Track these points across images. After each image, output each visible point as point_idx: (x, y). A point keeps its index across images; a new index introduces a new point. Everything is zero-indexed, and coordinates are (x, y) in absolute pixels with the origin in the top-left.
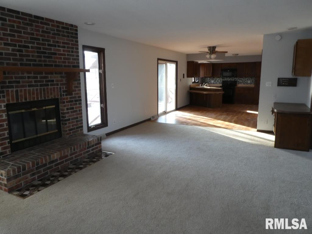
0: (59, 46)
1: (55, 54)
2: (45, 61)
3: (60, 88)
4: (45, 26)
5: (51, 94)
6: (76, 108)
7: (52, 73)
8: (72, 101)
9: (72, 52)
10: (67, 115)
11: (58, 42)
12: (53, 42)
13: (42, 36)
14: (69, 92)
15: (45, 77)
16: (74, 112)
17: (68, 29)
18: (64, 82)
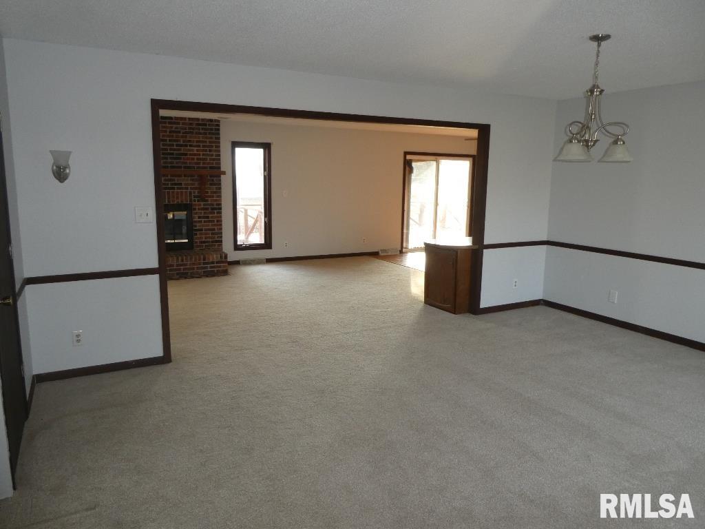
0: (191, 146)
1: (186, 155)
2: (171, 163)
3: (190, 193)
4: (175, 126)
5: (177, 198)
6: (212, 217)
7: (180, 176)
8: (207, 209)
9: (210, 151)
10: (198, 224)
11: (190, 141)
12: (184, 142)
13: (169, 136)
14: (202, 198)
15: (170, 180)
16: (209, 221)
17: (205, 125)
18: (196, 185)
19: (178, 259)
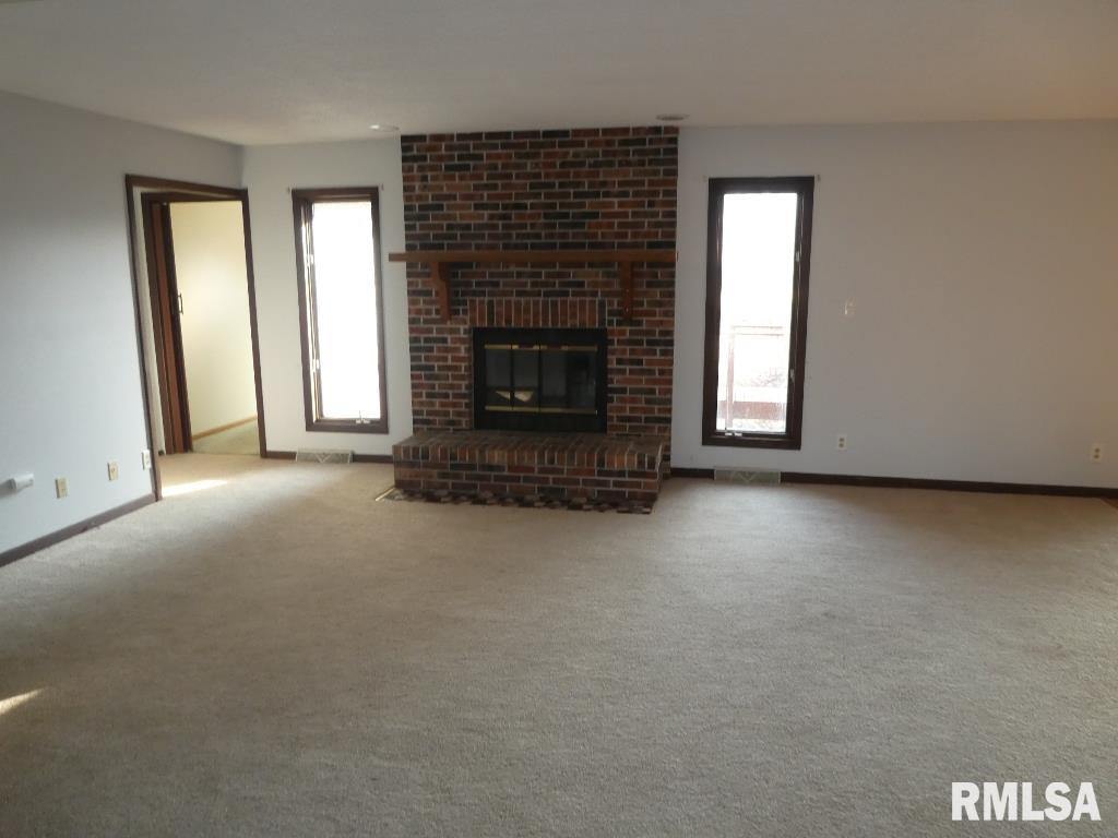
0: (607, 194)
1: (595, 215)
2: (564, 236)
3: (602, 304)
4: (571, 151)
5: (574, 315)
6: (650, 362)
7: (581, 265)
8: (639, 343)
9: (651, 204)
10: (616, 377)
11: (604, 184)
12: (591, 185)
13: (558, 175)
14: (628, 317)
15: (559, 275)
16: (642, 372)
17: (642, 142)
18: (616, 287)
19: (541, 456)
